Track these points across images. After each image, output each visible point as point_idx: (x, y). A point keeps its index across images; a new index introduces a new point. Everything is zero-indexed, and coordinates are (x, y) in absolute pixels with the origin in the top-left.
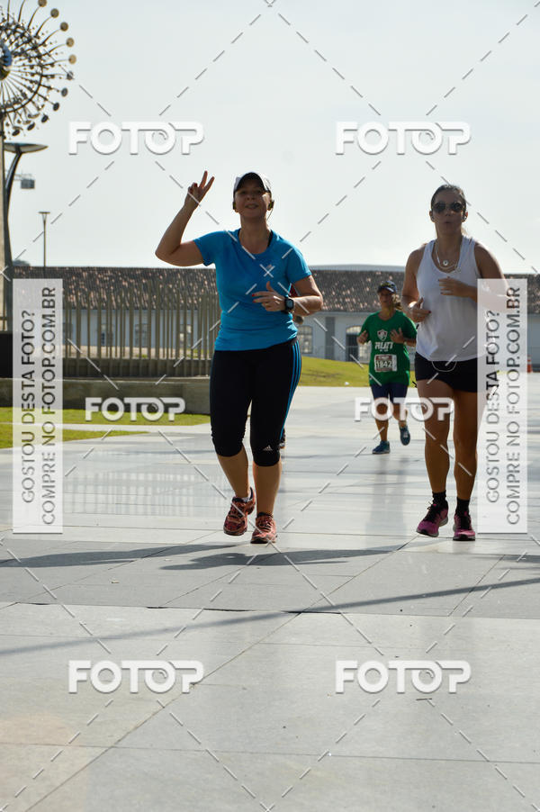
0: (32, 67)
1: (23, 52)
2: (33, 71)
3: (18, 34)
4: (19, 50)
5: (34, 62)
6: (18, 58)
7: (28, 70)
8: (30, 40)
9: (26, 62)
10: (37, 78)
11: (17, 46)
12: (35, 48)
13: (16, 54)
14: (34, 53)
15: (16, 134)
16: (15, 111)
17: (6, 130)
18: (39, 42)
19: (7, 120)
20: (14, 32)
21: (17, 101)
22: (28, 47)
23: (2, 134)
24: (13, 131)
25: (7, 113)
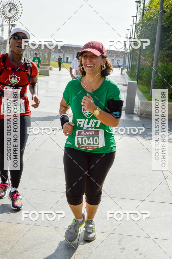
1: (14, 8)
5: (16, 10)
10: (16, 13)
12: (16, 7)
13: (12, 8)
14: (16, 9)
15: (12, 22)
16: (12, 18)
17: (10, 22)
18: (16, 6)
19: (10, 20)
20: (12, 4)
21: (12, 17)
22: (15, 7)
23: (9, 22)
24: (11, 22)
25: (10, 19)
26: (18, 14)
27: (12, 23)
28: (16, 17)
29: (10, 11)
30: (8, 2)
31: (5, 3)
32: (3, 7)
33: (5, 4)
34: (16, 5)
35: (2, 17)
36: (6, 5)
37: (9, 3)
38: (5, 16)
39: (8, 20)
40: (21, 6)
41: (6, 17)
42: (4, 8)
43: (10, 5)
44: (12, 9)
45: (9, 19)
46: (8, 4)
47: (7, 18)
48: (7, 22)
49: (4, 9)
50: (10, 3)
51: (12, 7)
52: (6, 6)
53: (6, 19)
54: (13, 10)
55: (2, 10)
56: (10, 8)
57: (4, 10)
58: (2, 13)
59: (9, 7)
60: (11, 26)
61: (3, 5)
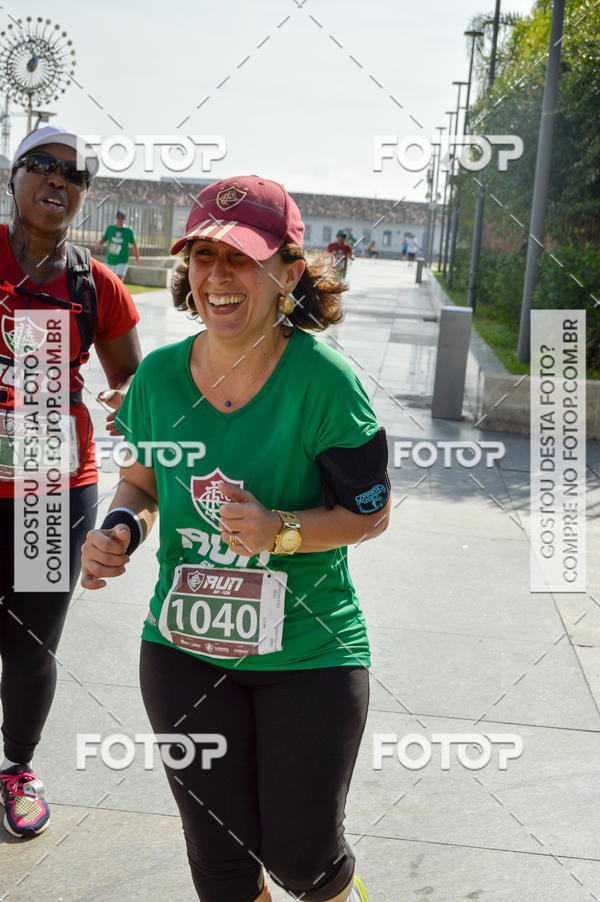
0: (50, 66)
1: (45, 57)
2: (50, 69)
3: (42, 46)
4: (42, 55)
5: (51, 63)
7: (47, 67)
9: (46, 63)
10: (52, 73)
11: (42, 53)
12: (52, 54)
13: (40, 57)
14: (51, 58)
15: (39, 106)
16: (39, 92)
17: (33, 103)
18: (54, 51)
19: (33, 97)
20: (40, 44)
21: (40, 86)
22: (48, 54)
23: (30, 105)
24: (37, 104)
25: (33, 93)
26: (62, 76)
27: (42, 109)
28: (54, 87)
29: (31, 66)
30: (25, 35)
31: (15, 39)
32: (7, 53)
33: (15, 43)
34: (53, 48)
35: (5, 89)
36: (19, 45)
37: (27, 39)
38: (16, 85)
39: (26, 96)
40: (70, 48)
41: (17, 88)
42: (13, 56)
43: (34, 46)
44: (40, 61)
45: (30, 95)
46: (24, 42)
47: (22, 91)
48: (23, 105)
49: (10, 61)
50: (30, 41)
51: (38, 54)
52: (19, 49)
53: (19, 94)
54: (41, 63)
56: (31, 56)
57: (11, 64)
58: (4, 75)
59: (28, 51)
60: (35, 119)
61: (8, 46)
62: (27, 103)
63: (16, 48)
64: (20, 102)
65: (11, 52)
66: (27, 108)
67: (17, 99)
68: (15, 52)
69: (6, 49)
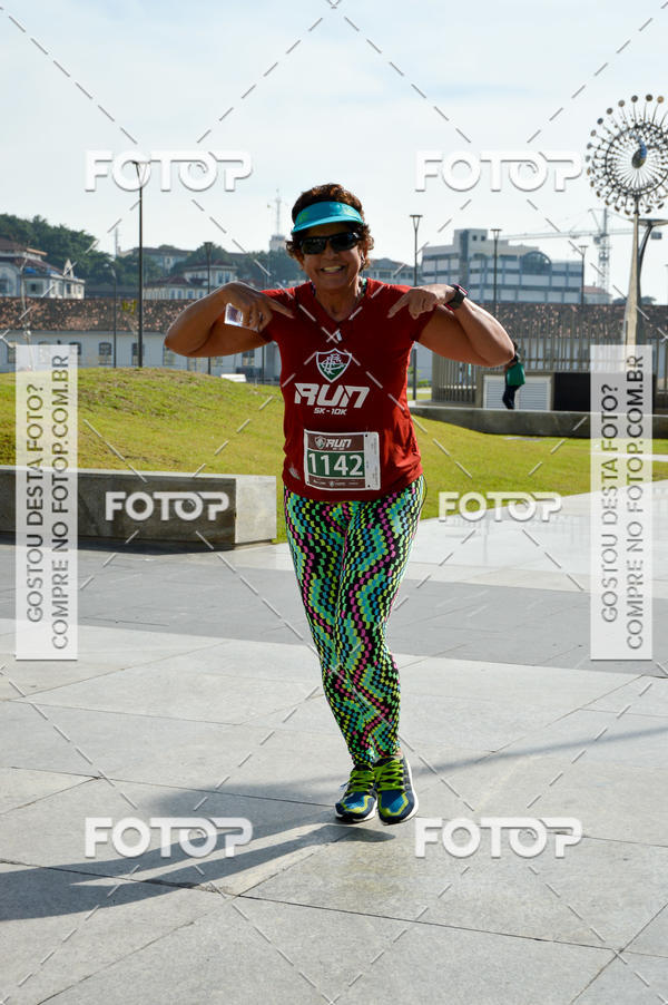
0: (663, 158)
1: (656, 146)
2: (663, 161)
3: (652, 132)
4: (652, 144)
6: (651, 151)
7: (660, 160)
8: (661, 136)
9: (658, 153)
10: (666, 167)
11: (651, 141)
13: (649, 147)
15: (648, 211)
16: (648, 193)
17: (640, 208)
19: (641, 201)
20: (649, 129)
21: (650, 185)
22: (660, 141)
23: (637, 212)
24: (646, 209)
25: (641, 195)
27: (650, 216)
29: (638, 160)
30: (629, 120)
31: (616, 127)
32: (606, 146)
33: (616, 132)
35: (602, 193)
36: (622, 133)
37: (632, 125)
38: (618, 187)
39: (631, 200)
41: (619, 191)
42: (613, 150)
43: (641, 133)
44: (650, 151)
45: (637, 198)
46: (629, 129)
47: (626, 194)
48: (627, 213)
49: (609, 156)
50: (636, 127)
51: (647, 143)
52: (622, 140)
53: (622, 199)
54: (651, 155)
55: (603, 162)
56: (637, 147)
57: (612, 159)
58: (601, 174)
59: (633, 141)
60: (643, 230)
61: (607, 137)
62: (633, 209)
63: (617, 138)
64: (623, 209)
65: (611, 145)
66: (632, 216)
67: (619, 205)
68: (616, 143)
69: (604, 141)
